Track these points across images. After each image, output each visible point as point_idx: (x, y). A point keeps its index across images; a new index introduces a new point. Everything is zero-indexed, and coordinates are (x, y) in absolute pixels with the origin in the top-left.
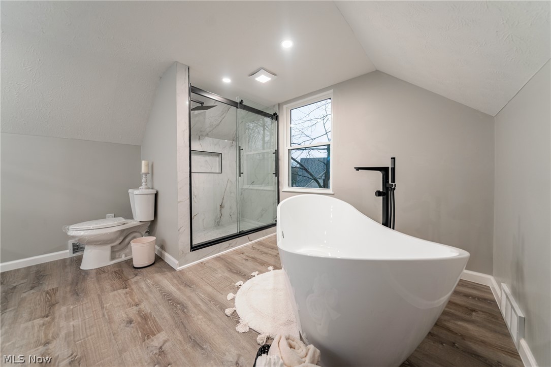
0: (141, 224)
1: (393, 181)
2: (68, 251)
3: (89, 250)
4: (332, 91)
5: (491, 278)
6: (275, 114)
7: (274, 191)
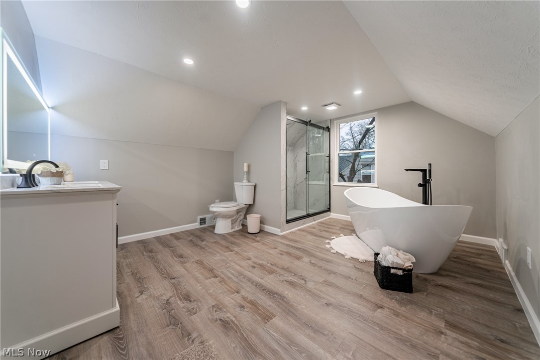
0: (245, 206)
1: (430, 177)
2: (197, 224)
3: (221, 222)
4: (377, 113)
5: (495, 240)
6: (328, 127)
7: (326, 185)
